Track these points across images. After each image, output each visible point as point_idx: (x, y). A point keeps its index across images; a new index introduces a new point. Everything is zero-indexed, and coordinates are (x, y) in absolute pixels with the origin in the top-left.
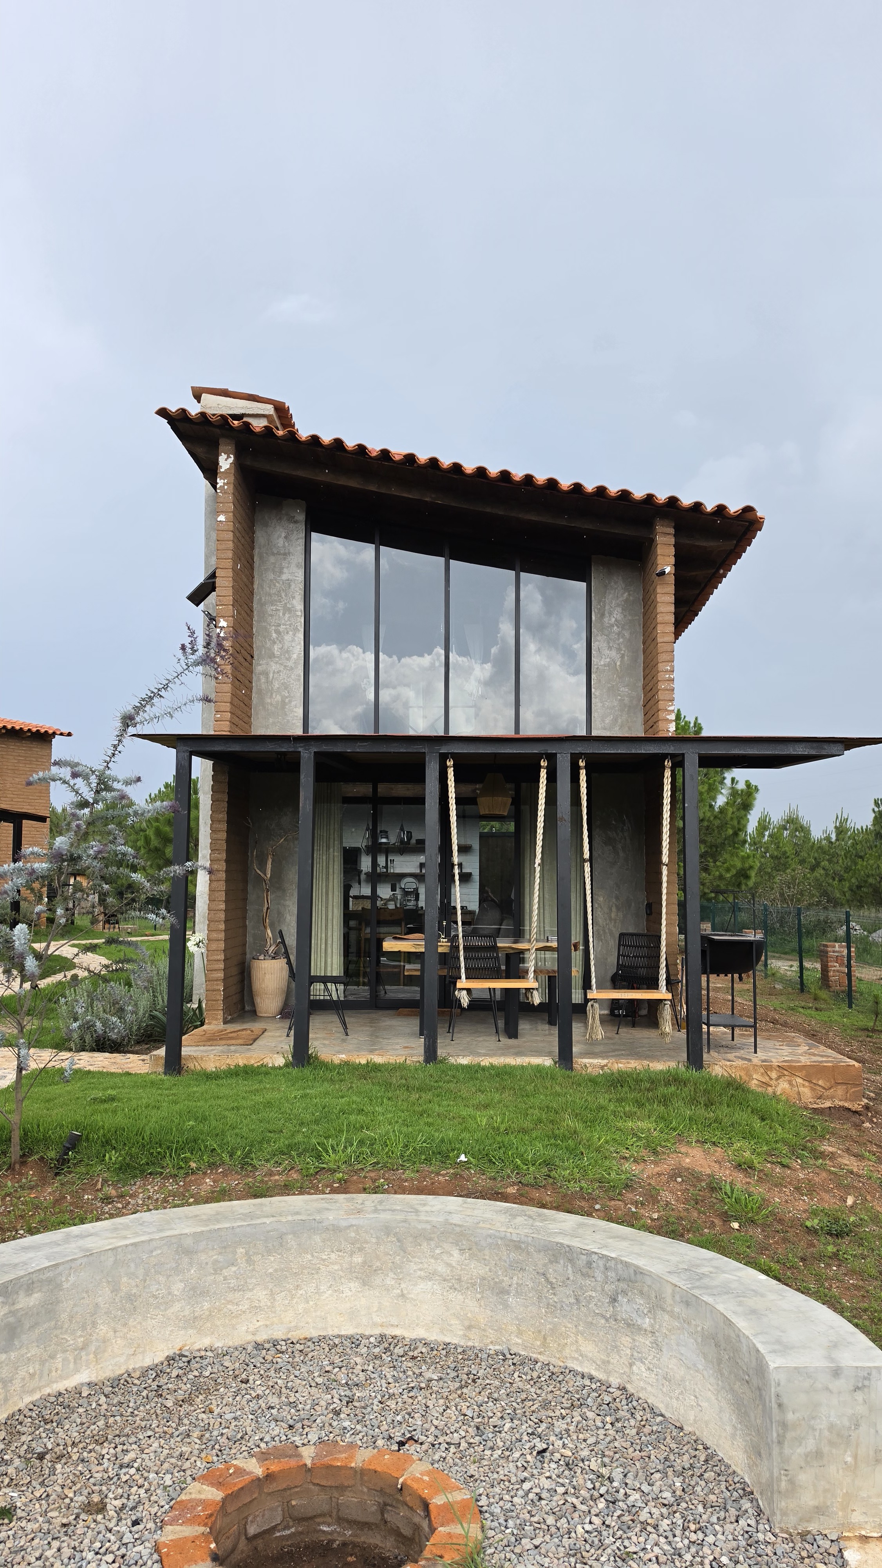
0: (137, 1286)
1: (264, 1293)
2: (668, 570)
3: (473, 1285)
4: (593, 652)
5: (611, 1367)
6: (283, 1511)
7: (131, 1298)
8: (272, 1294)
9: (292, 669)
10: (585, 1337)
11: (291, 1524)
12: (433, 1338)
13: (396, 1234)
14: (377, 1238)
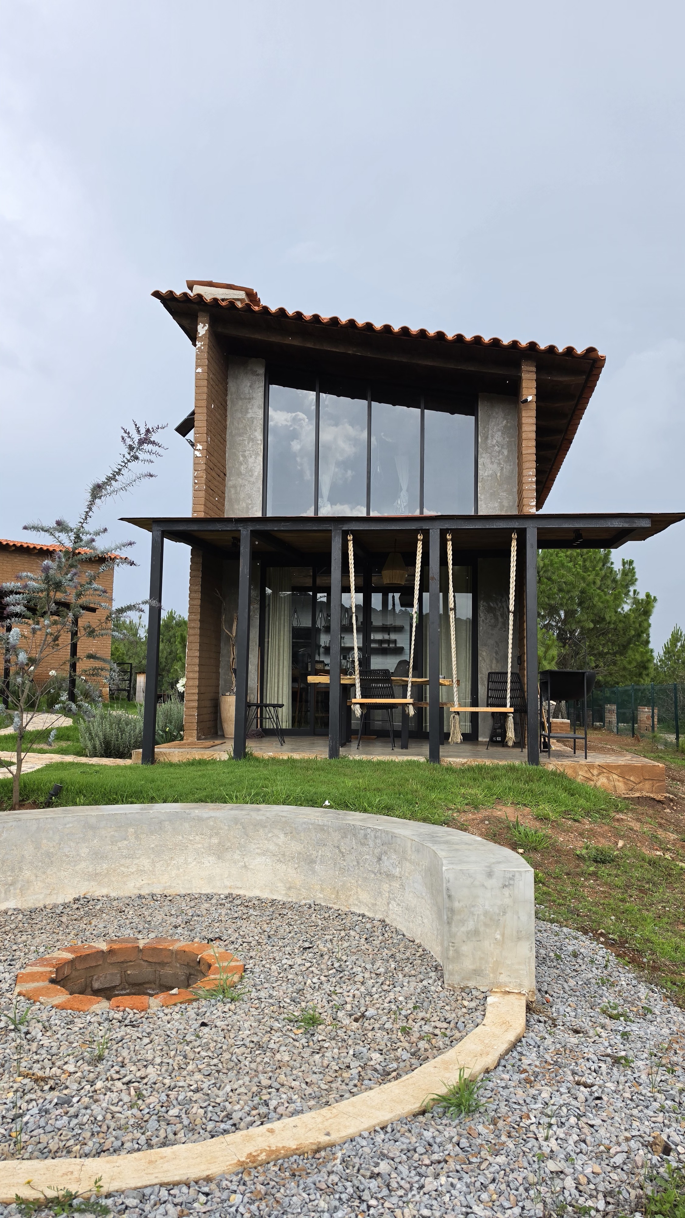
0: (54, 847)
1: (148, 861)
2: (530, 398)
3: (293, 858)
4: (479, 466)
5: (377, 908)
6: (121, 977)
7: (49, 855)
8: (153, 862)
9: (254, 483)
10: (362, 889)
11: (127, 987)
12: (265, 897)
13: (242, 824)
14: (229, 826)
